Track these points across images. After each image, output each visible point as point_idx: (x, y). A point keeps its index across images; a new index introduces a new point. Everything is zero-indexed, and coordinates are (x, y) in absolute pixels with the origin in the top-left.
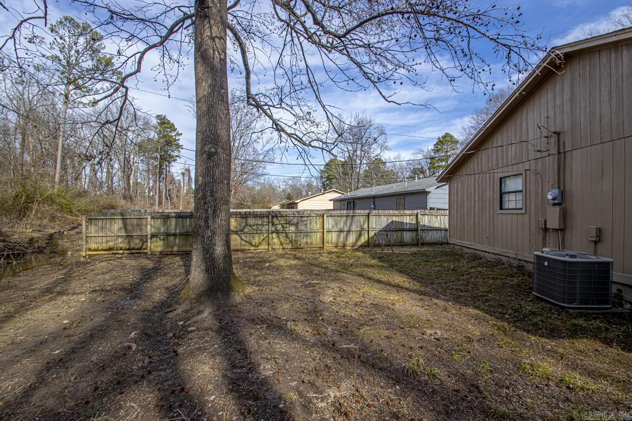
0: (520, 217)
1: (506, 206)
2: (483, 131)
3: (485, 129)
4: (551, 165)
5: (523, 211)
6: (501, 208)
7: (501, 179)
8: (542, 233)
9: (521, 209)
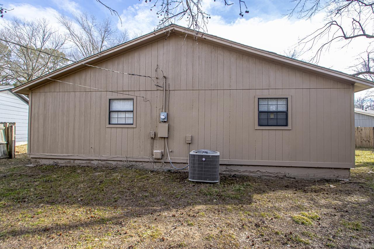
0: (130, 131)
1: (114, 121)
2: (98, 57)
3: (100, 56)
4: (159, 97)
5: (134, 126)
6: (109, 124)
7: (110, 100)
8: (149, 141)
9: (132, 124)
